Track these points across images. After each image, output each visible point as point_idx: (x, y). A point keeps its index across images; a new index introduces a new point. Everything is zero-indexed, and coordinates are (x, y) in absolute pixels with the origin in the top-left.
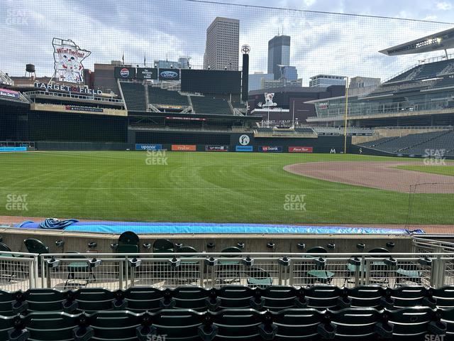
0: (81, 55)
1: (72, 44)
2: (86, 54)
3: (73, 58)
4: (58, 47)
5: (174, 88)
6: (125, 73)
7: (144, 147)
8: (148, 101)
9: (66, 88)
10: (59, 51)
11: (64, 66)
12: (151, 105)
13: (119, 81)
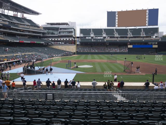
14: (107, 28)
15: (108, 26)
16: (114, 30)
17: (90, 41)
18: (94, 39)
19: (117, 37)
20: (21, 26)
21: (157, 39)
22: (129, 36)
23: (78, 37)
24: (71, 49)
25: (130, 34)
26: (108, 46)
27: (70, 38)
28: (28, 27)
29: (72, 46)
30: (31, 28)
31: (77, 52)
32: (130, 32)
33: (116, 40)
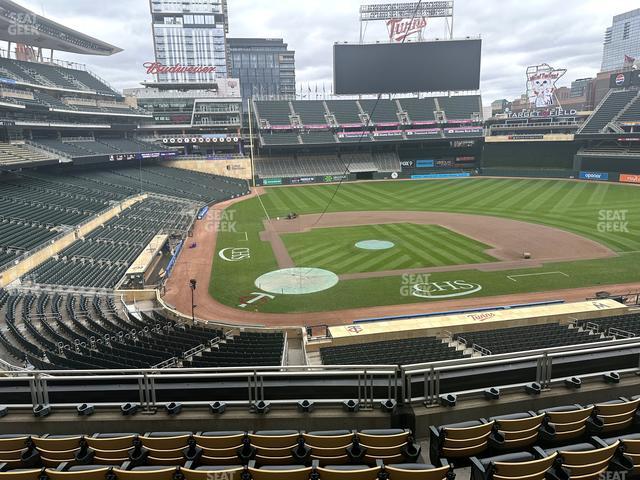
0: (554, 77)
1: (546, 67)
2: (560, 73)
3: (545, 82)
4: (531, 75)
6: (621, 79)
7: (588, 176)
8: (616, 118)
9: (535, 114)
10: (532, 79)
11: (536, 93)
12: (611, 124)
13: (612, 91)
14: (335, 98)
15: (338, 91)
16: (358, 103)
19: (371, 129)
20: (71, 102)
22: (401, 123)
25: (403, 117)
26: (342, 156)
28: (93, 103)
29: (240, 160)
30: (103, 104)
31: (256, 177)
32: (403, 108)
33: (368, 138)
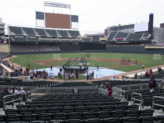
5: (126, 31)
8: (114, 37)
12: (114, 39)
13: (111, 31)
16: (44, 30)
17: (24, 40)
18: (28, 39)
19: (50, 38)
21: (80, 40)
22: (58, 37)
23: (7, 36)
24: (3, 49)
25: (59, 35)
26: (40, 46)
27: (2, 36)
29: (4, 46)
31: (11, 52)
32: (58, 33)
33: (49, 40)
